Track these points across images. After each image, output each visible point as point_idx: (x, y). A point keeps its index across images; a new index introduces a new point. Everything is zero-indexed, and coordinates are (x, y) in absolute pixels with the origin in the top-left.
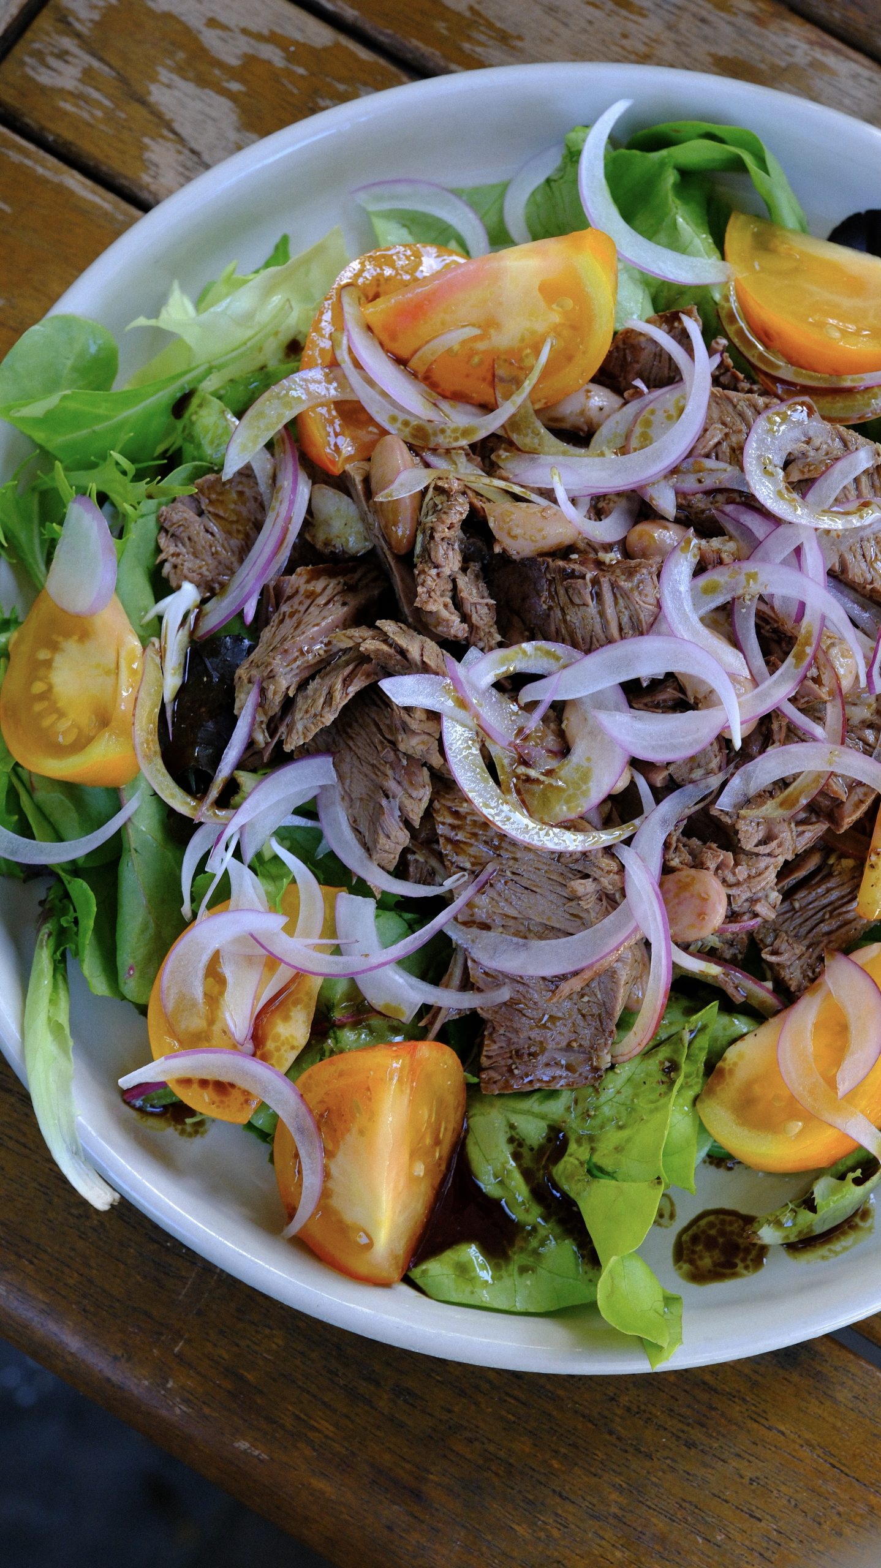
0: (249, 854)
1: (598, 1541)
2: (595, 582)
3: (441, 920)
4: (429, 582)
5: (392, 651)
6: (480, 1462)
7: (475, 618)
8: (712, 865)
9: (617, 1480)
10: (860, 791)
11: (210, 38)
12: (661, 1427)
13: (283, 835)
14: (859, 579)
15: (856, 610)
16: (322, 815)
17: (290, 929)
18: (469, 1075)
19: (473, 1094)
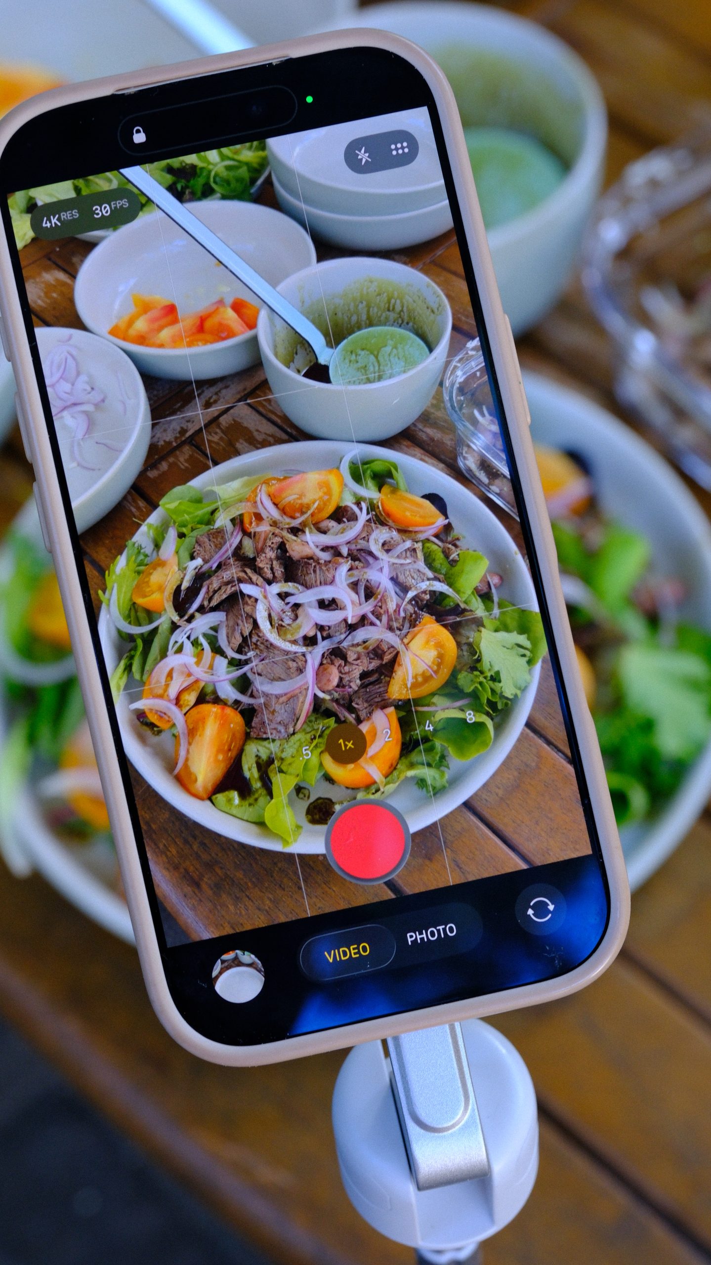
0: (192, 638)
1: (258, 919)
2: (315, 567)
3: (246, 668)
4: (262, 558)
5: (247, 578)
6: (223, 877)
7: (276, 574)
8: (337, 665)
9: (271, 896)
10: (392, 649)
11: (256, 434)
12: (290, 879)
13: (205, 635)
14: (401, 581)
15: (398, 590)
16: (219, 632)
17: (198, 663)
18: (247, 728)
19: (247, 737)
